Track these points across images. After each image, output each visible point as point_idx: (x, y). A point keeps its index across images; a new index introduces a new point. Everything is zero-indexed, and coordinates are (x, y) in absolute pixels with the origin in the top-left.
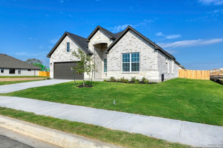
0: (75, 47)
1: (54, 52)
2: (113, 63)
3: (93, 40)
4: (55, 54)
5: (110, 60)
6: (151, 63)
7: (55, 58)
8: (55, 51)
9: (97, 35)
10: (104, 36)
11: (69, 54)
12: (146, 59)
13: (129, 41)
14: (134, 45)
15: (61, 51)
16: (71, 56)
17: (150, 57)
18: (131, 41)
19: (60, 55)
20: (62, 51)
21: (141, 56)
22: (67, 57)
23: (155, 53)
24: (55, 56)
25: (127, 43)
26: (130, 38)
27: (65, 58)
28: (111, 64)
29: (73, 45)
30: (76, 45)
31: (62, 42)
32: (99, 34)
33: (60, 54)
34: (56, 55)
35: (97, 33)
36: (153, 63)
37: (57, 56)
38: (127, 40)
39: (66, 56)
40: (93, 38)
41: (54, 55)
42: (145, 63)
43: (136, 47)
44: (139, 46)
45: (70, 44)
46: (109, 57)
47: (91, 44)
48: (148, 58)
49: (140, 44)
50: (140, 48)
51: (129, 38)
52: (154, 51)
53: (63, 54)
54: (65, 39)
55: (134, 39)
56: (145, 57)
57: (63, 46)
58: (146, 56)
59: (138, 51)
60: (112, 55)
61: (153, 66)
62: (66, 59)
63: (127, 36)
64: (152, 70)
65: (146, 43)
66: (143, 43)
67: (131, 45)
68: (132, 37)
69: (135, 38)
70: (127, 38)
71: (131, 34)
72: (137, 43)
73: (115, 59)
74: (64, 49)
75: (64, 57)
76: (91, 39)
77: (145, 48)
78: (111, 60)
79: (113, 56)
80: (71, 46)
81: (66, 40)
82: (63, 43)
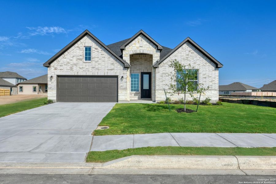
0: (102, 54)
1: (59, 59)
2: (164, 81)
3: (131, 47)
4: (61, 62)
5: (160, 76)
6: (211, 82)
7: (62, 68)
8: (61, 57)
9: (137, 42)
10: (148, 44)
11: (90, 64)
12: (206, 78)
13: (186, 55)
14: (192, 60)
15: (75, 59)
16: (94, 68)
17: (210, 75)
18: (188, 55)
19: (71, 65)
20: (77, 58)
21: (200, 74)
22: (87, 69)
23: (215, 71)
24: (60, 66)
25: (182, 57)
26: (187, 52)
27: (81, 70)
28: (162, 82)
29: (98, 52)
30: (103, 51)
31: (76, 45)
32: (140, 42)
33: (72, 63)
34: (62, 64)
35: (136, 40)
36: (213, 82)
37: (65, 65)
38: (184, 54)
39: (84, 66)
40: (130, 45)
41: (59, 64)
42: (205, 82)
43: (195, 63)
44: (198, 62)
45: (93, 49)
46: (159, 72)
47: (127, 53)
48: (208, 76)
49: (199, 60)
50: (199, 65)
51: (185, 51)
52: (214, 69)
53: (78, 64)
54: (82, 40)
55: (191, 53)
56: (204, 75)
57: (78, 51)
58: (206, 74)
59: (196, 68)
60: (163, 70)
61: (214, 85)
62: (84, 71)
63: (183, 48)
64: (213, 90)
65: (206, 60)
66: (202, 59)
67: (188, 60)
68: (189, 51)
69: (194, 53)
70: (183, 51)
71: (188, 47)
72: (195, 59)
73: (167, 76)
74: (80, 55)
75: (80, 68)
76: (128, 46)
77: (205, 65)
78: (162, 76)
79: (164, 72)
80: (94, 53)
81: (85, 43)
82: (78, 47)
